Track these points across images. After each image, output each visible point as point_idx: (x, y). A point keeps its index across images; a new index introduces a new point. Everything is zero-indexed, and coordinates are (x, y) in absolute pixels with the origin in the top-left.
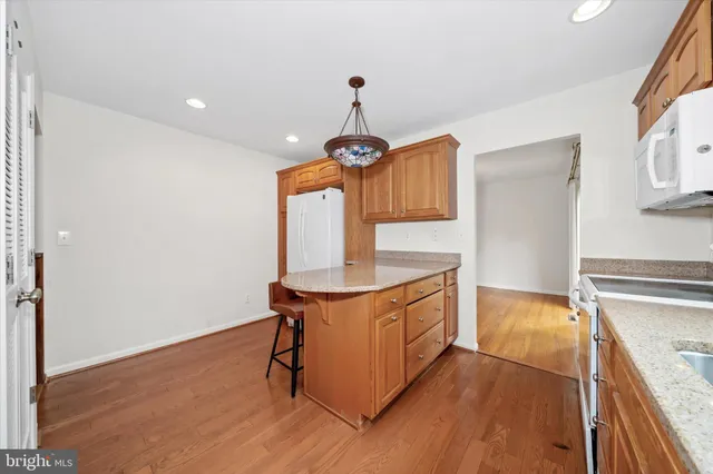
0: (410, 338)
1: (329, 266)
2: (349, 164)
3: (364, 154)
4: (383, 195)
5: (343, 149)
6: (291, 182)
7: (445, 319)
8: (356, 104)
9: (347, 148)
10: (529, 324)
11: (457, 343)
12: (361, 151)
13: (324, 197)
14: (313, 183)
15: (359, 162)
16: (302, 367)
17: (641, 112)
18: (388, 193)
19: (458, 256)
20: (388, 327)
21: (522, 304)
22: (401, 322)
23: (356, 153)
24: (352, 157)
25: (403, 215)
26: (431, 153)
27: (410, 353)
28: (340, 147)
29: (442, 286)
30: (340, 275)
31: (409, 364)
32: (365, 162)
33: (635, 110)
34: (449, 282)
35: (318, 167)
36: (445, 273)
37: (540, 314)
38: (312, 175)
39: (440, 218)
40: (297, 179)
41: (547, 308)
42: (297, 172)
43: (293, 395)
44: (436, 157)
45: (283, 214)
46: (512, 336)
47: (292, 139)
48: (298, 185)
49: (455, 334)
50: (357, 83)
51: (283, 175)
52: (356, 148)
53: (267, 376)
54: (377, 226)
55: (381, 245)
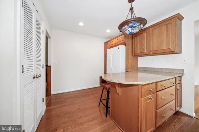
0: (158, 107)
1: (120, 72)
2: (128, 33)
3: (135, 27)
4: (142, 45)
5: (126, 26)
6: (108, 45)
7: (175, 99)
8: (131, 9)
9: (128, 25)
11: (181, 110)
13: (118, 48)
14: (115, 45)
15: (132, 31)
16: (110, 107)
18: (144, 45)
19: (183, 70)
20: (148, 101)
22: (154, 100)
23: (131, 27)
24: (130, 29)
25: (151, 53)
26: (167, 24)
27: (158, 114)
28: (124, 26)
29: (174, 84)
30: (124, 75)
31: (158, 119)
32: (135, 31)
34: (178, 82)
35: (117, 39)
36: (176, 78)
38: (114, 42)
39: (173, 53)
40: (110, 44)
42: (110, 42)
43: (106, 117)
44: (170, 26)
45: (106, 55)
47: (108, 31)
48: (110, 46)
49: (181, 106)
51: (106, 43)
52: (131, 24)
53: (99, 106)
54: (138, 57)
55: (140, 65)
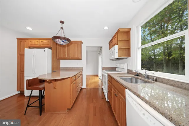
0: (76, 87)
2: (60, 44)
3: (65, 42)
4: (64, 52)
5: (59, 40)
6: (25, 43)
7: (81, 82)
8: (62, 28)
9: (61, 40)
10: (93, 81)
11: (83, 87)
12: (65, 41)
13: (45, 51)
14: (38, 45)
15: (63, 44)
17: (109, 45)
18: (66, 52)
19: (83, 68)
20: (73, 85)
21: (91, 77)
23: (63, 42)
24: (62, 42)
25: (70, 58)
26: (77, 44)
27: (76, 91)
28: (58, 39)
31: (76, 94)
33: (109, 44)
34: (81, 74)
35: (41, 40)
36: (81, 72)
37: (94, 79)
38: (37, 43)
39: (79, 59)
40: (29, 43)
41: (95, 77)
42: (29, 40)
44: (79, 45)
45: (21, 55)
46: (91, 84)
47: (29, 28)
48: (30, 45)
49: (82, 85)
50: (62, 22)
51: (20, 40)
52: (63, 40)
54: (61, 60)
55: (62, 66)
